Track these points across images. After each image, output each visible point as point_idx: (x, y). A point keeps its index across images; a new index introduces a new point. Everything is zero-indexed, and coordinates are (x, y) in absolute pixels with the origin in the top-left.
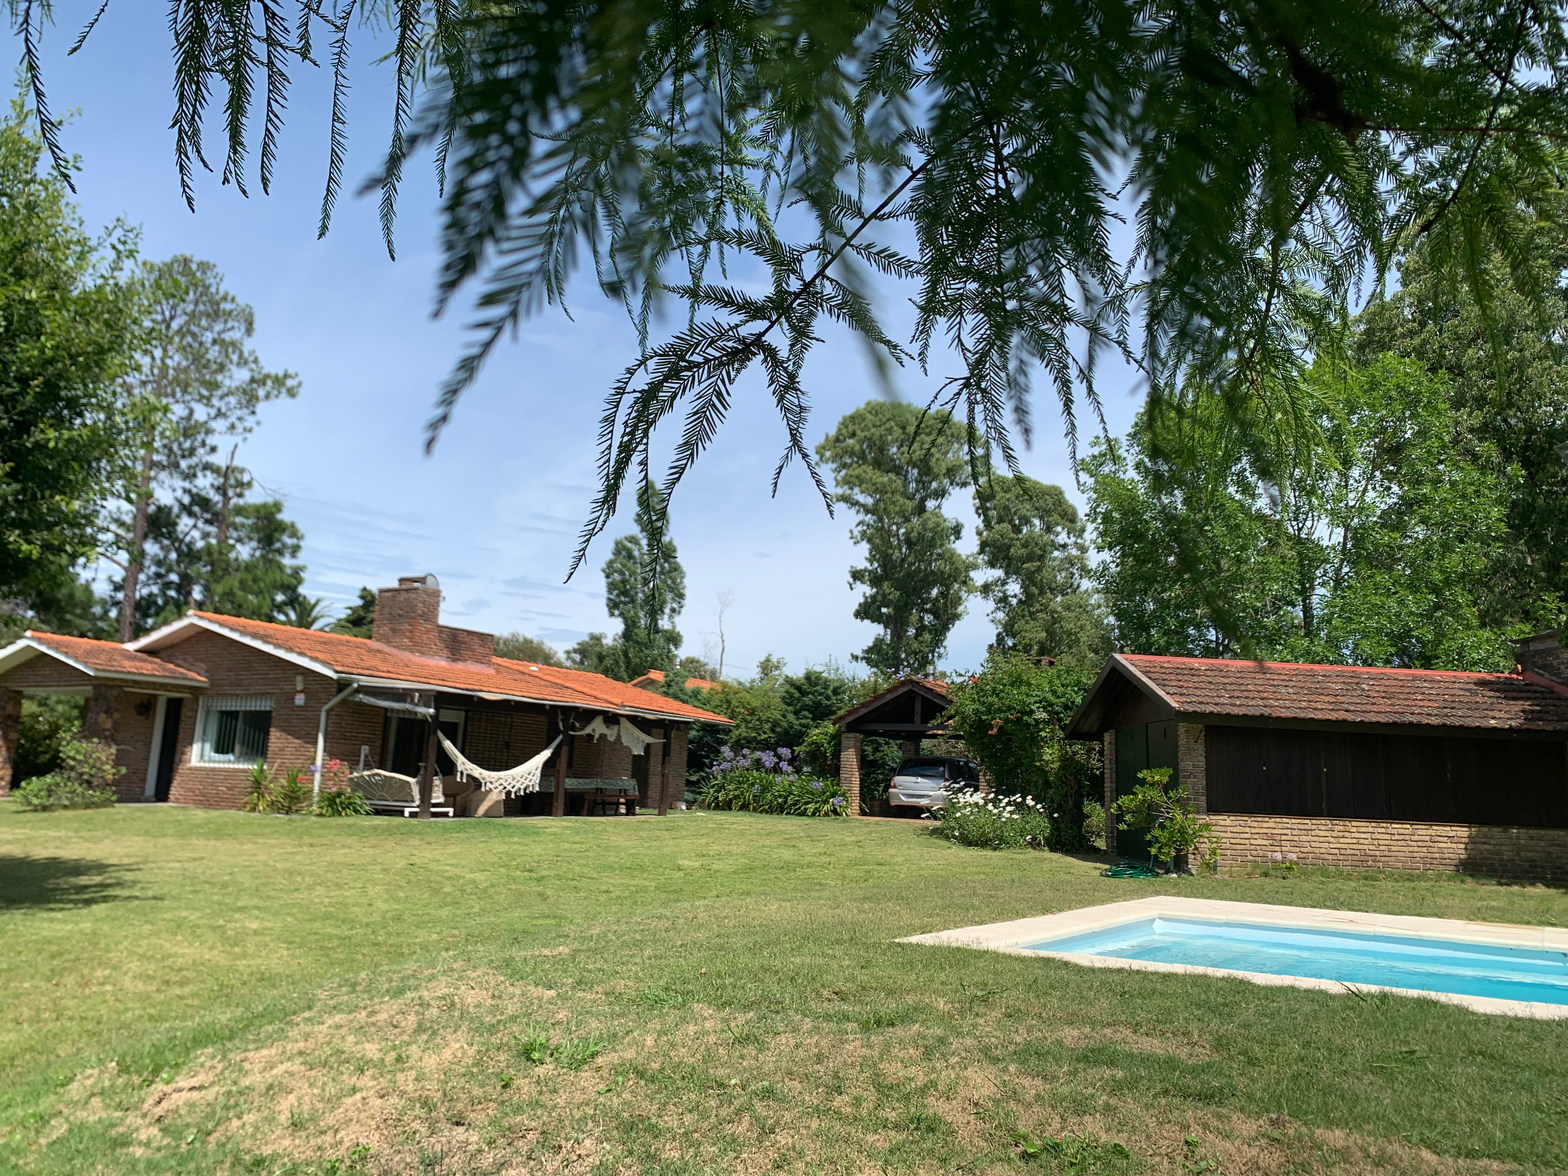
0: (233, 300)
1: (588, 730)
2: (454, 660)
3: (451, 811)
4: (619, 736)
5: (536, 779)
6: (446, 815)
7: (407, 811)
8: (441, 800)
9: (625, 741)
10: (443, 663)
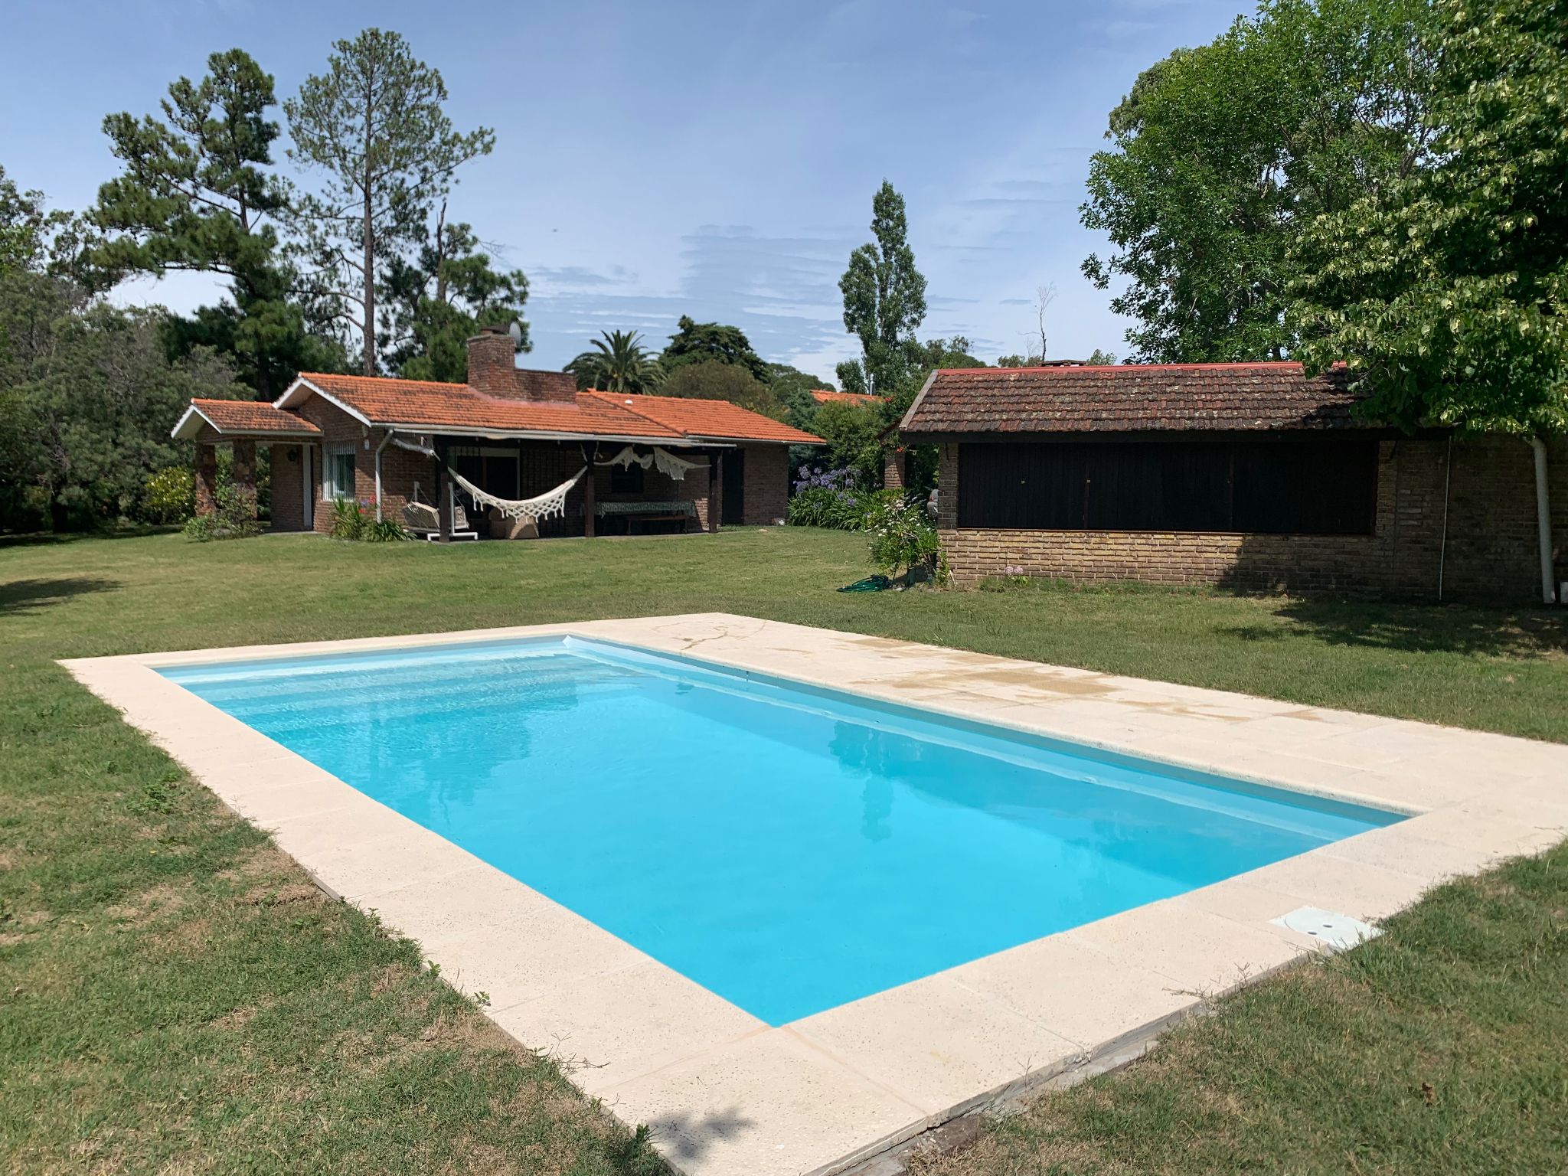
0: (423, 65)
1: (615, 461)
2: (535, 400)
3: (475, 534)
4: (654, 464)
5: (561, 505)
6: (472, 538)
7: (429, 536)
8: (466, 526)
9: (661, 468)
10: (524, 404)
